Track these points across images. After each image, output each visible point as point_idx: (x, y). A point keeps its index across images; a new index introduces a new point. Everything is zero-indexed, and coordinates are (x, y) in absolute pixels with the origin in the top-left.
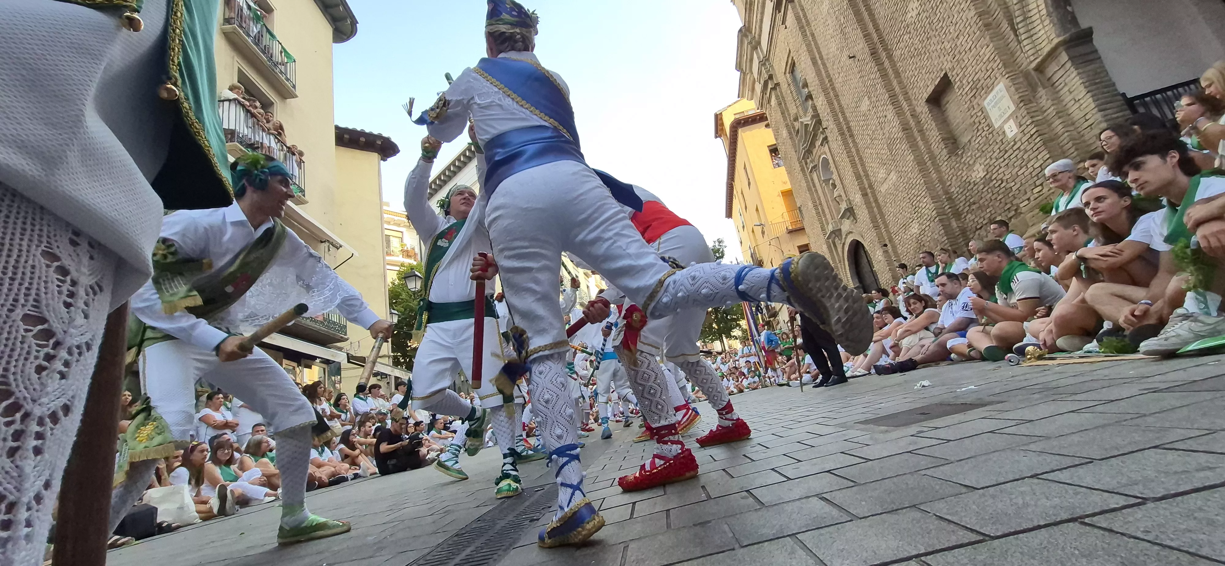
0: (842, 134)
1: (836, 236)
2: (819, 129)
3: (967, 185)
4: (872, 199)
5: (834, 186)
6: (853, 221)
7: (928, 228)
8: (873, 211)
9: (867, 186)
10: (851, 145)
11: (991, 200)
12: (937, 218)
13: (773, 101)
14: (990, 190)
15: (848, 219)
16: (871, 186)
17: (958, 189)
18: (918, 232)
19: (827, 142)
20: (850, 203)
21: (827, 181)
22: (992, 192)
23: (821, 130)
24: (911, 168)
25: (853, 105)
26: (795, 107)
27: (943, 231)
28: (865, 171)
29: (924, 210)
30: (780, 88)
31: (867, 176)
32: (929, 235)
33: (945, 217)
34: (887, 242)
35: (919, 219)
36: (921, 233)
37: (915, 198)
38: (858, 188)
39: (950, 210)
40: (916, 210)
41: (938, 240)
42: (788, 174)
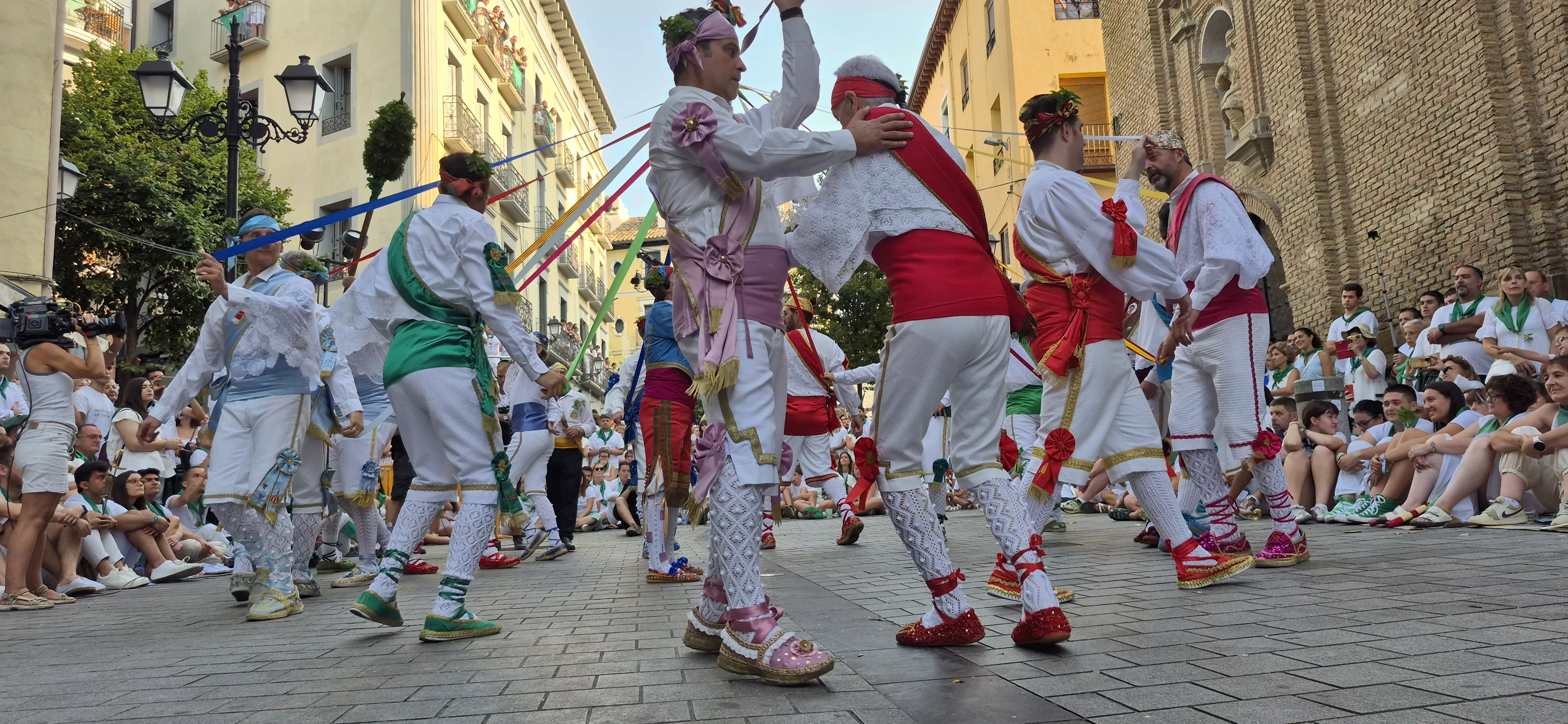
4: (1327, 127)
5: (1226, 83)
6: (1258, 169)
7: (1469, 213)
8: (1322, 156)
9: (1322, 95)
12: (1502, 197)
15: (1246, 164)
16: (1331, 98)
18: (1430, 220)
20: (1266, 128)
21: (1210, 69)
24: (1467, 71)
27: (1507, 227)
28: (1327, 61)
29: (1472, 171)
31: (1329, 72)
32: (1465, 231)
33: (1519, 196)
34: (1339, 230)
35: (1451, 191)
36: (1437, 223)
37: (1456, 141)
38: (1301, 95)
39: (1535, 183)
40: (1447, 170)
41: (1487, 246)
42: (1105, 35)
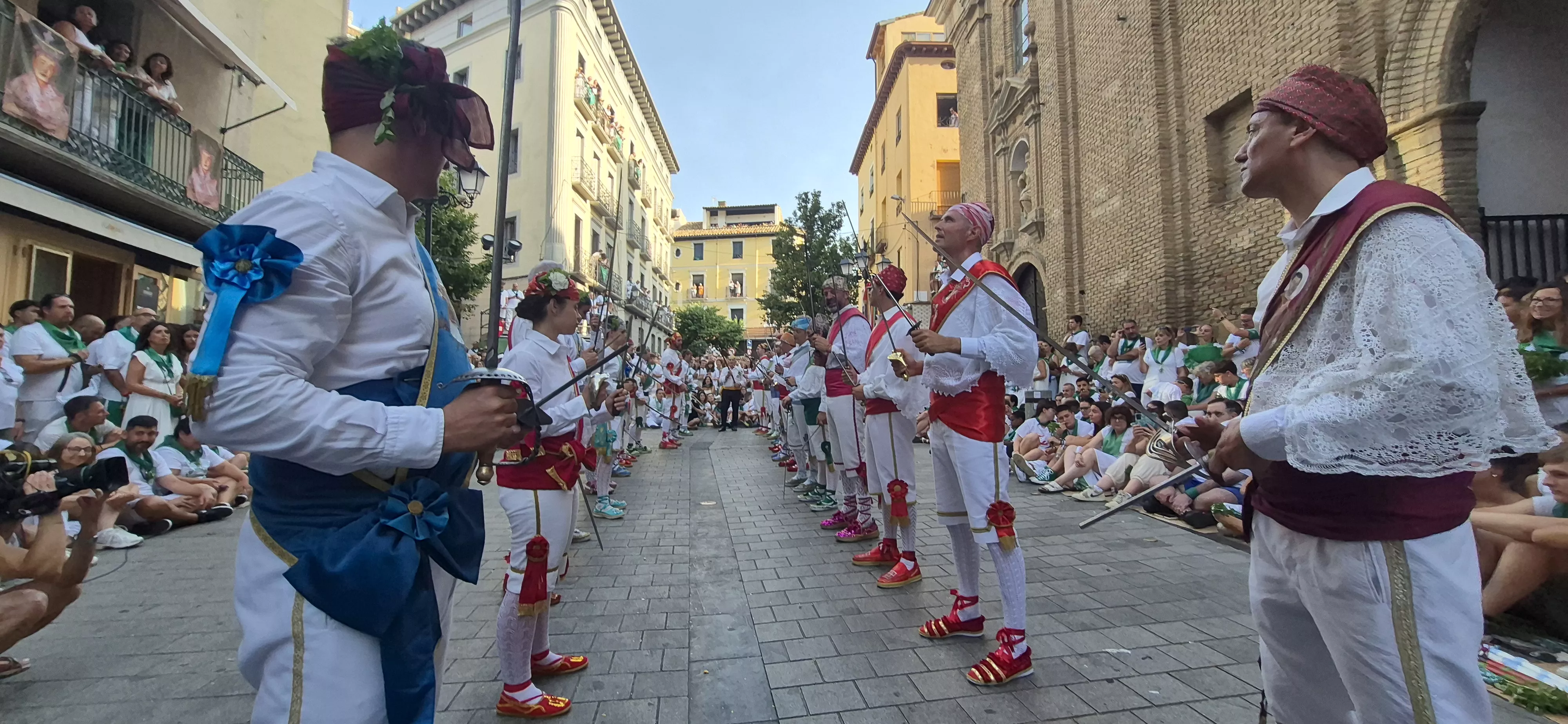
0: (1064, 120)
1: (1006, 250)
2: (1030, 101)
3: (1219, 250)
4: (1074, 221)
5: (1023, 184)
6: (1036, 238)
7: (1144, 286)
8: (1070, 238)
9: (1074, 201)
10: (1071, 139)
11: (1245, 280)
12: (1163, 279)
13: (975, 38)
14: (1248, 268)
15: (1030, 235)
16: (1078, 204)
17: (1204, 250)
18: (1125, 284)
19: (1035, 123)
20: (1042, 215)
21: (1016, 174)
22: (1251, 271)
23: (1033, 102)
24: (1151, 202)
25: (1093, 85)
26: (1003, 57)
27: (1164, 297)
28: (1078, 182)
29: (1148, 262)
30: (990, 22)
31: (1078, 188)
32: (1142, 295)
33: (1173, 279)
34: (1076, 281)
35: (1136, 271)
36: (1128, 287)
37: (1141, 243)
38: (1061, 200)
39: (1183, 273)
40: (1136, 258)
41: (1152, 306)
42: (961, 144)
